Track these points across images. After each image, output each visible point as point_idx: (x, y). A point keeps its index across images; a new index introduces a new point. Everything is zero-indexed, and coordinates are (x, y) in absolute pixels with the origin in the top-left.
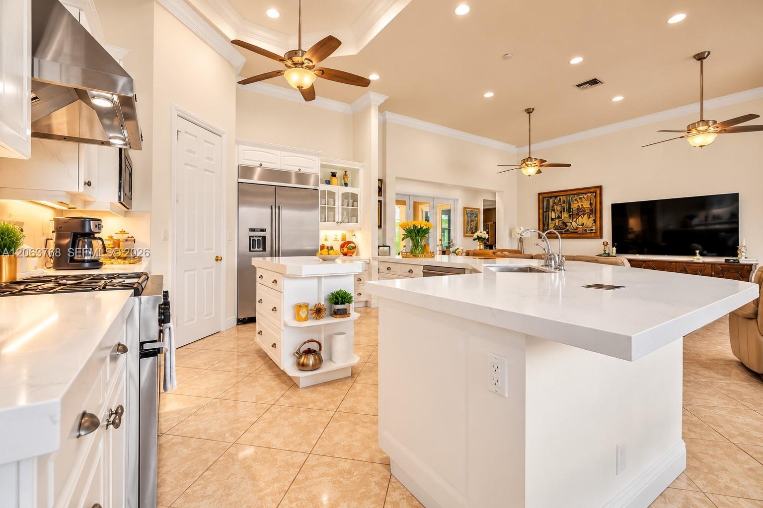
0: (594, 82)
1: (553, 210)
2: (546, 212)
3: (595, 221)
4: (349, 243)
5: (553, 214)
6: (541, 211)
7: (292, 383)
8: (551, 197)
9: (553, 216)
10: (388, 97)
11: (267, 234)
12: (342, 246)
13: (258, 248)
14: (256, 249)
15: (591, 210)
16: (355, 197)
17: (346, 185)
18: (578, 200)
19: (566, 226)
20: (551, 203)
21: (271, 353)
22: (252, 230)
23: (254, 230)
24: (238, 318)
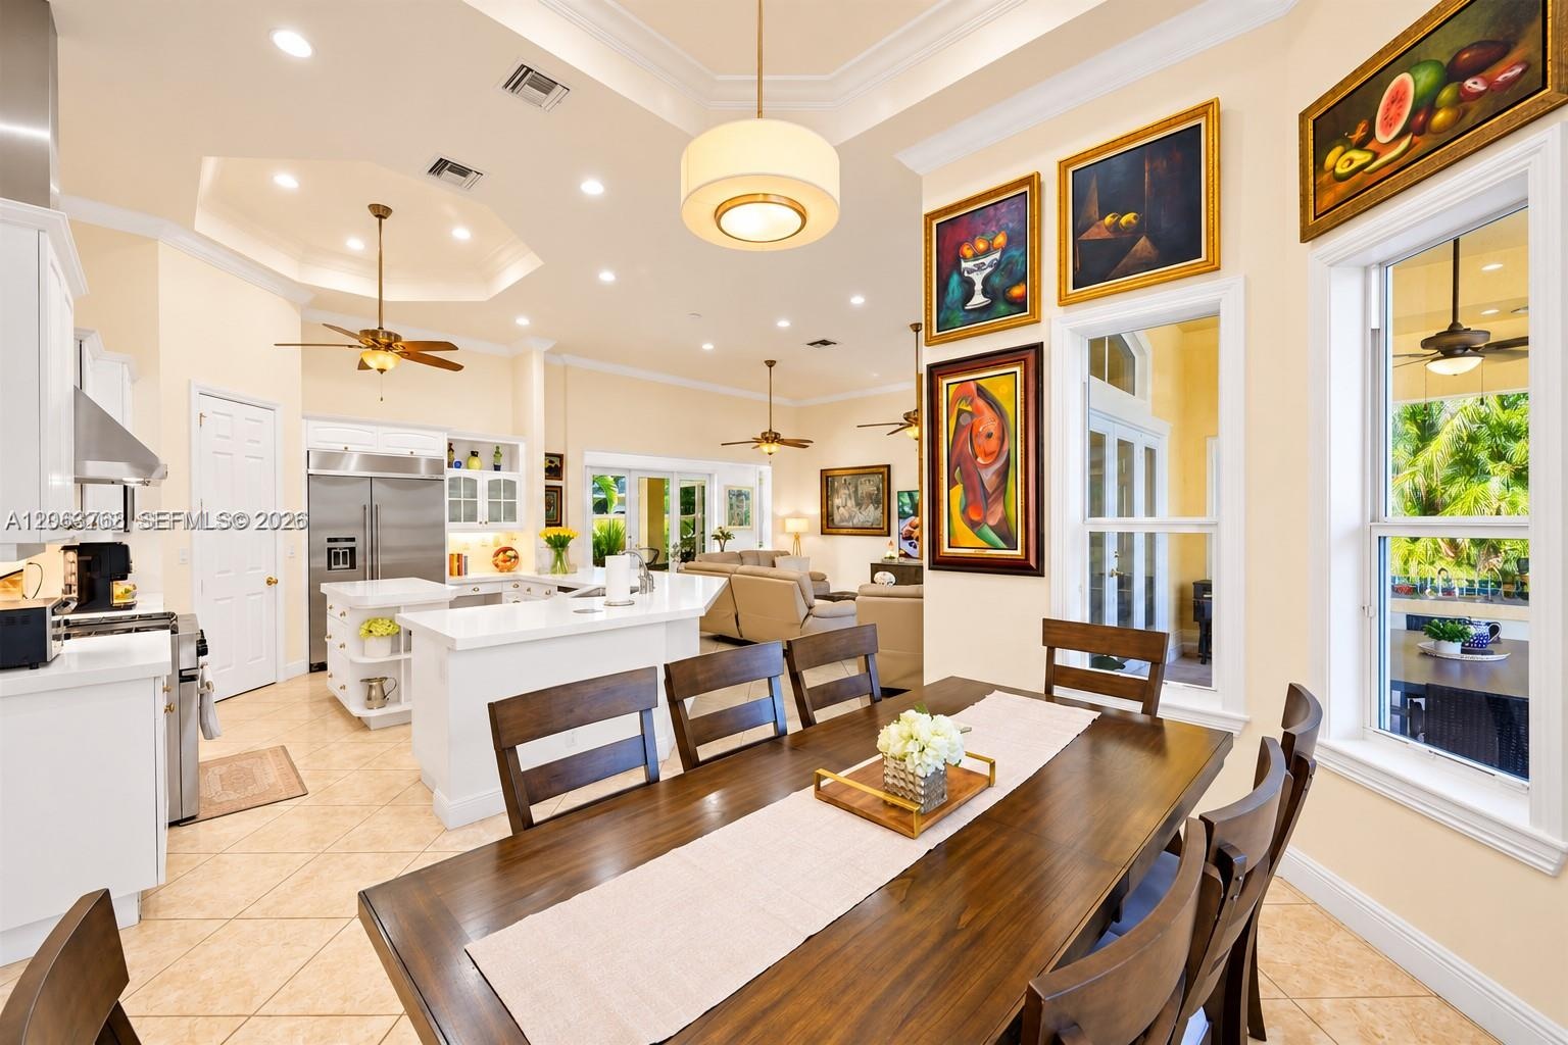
0: (825, 343)
1: (838, 495)
2: (830, 497)
3: (882, 512)
4: (507, 550)
6: (824, 497)
7: (362, 725)
8: (836, 477)
11: (359, 545)
12: (496, 555)
13: (343, 563)
14: (341, 566)
16: (510, 486)
17: (497, 468)
18: (864, 482)
19: (853, 517)
20: (836, 485)
21: (340, 695)
22: (330, 540)
23: (336, 540)
24: (311, 665)
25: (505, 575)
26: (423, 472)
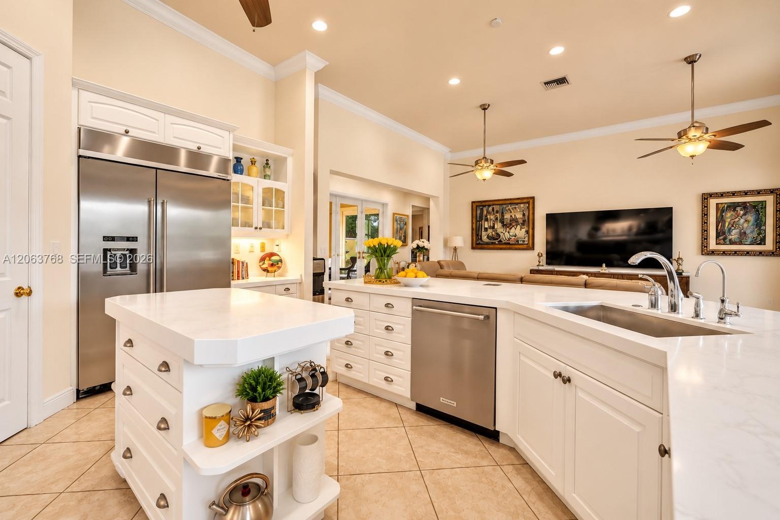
0: (562, 81)
1: (487, 220)
2: (479, 221)
3: (527, 232)
4: (272, 254)
5: (486, 223)
6: (474, 221)
8: (485, 206)
9: (486, 226)
10: (328, 63)
11: (140, 246)
12: (263, 259)
13: (122, 267)
14: (118, 270)
15: (524, 221)
16: (280, 195)
17: (267, 177)
18: (511, 209)
19: (500, 236)
20: (485, 212)
23: (113, 239)
24: (78, 391)
25: (270, 279)
26: (212, 171)
